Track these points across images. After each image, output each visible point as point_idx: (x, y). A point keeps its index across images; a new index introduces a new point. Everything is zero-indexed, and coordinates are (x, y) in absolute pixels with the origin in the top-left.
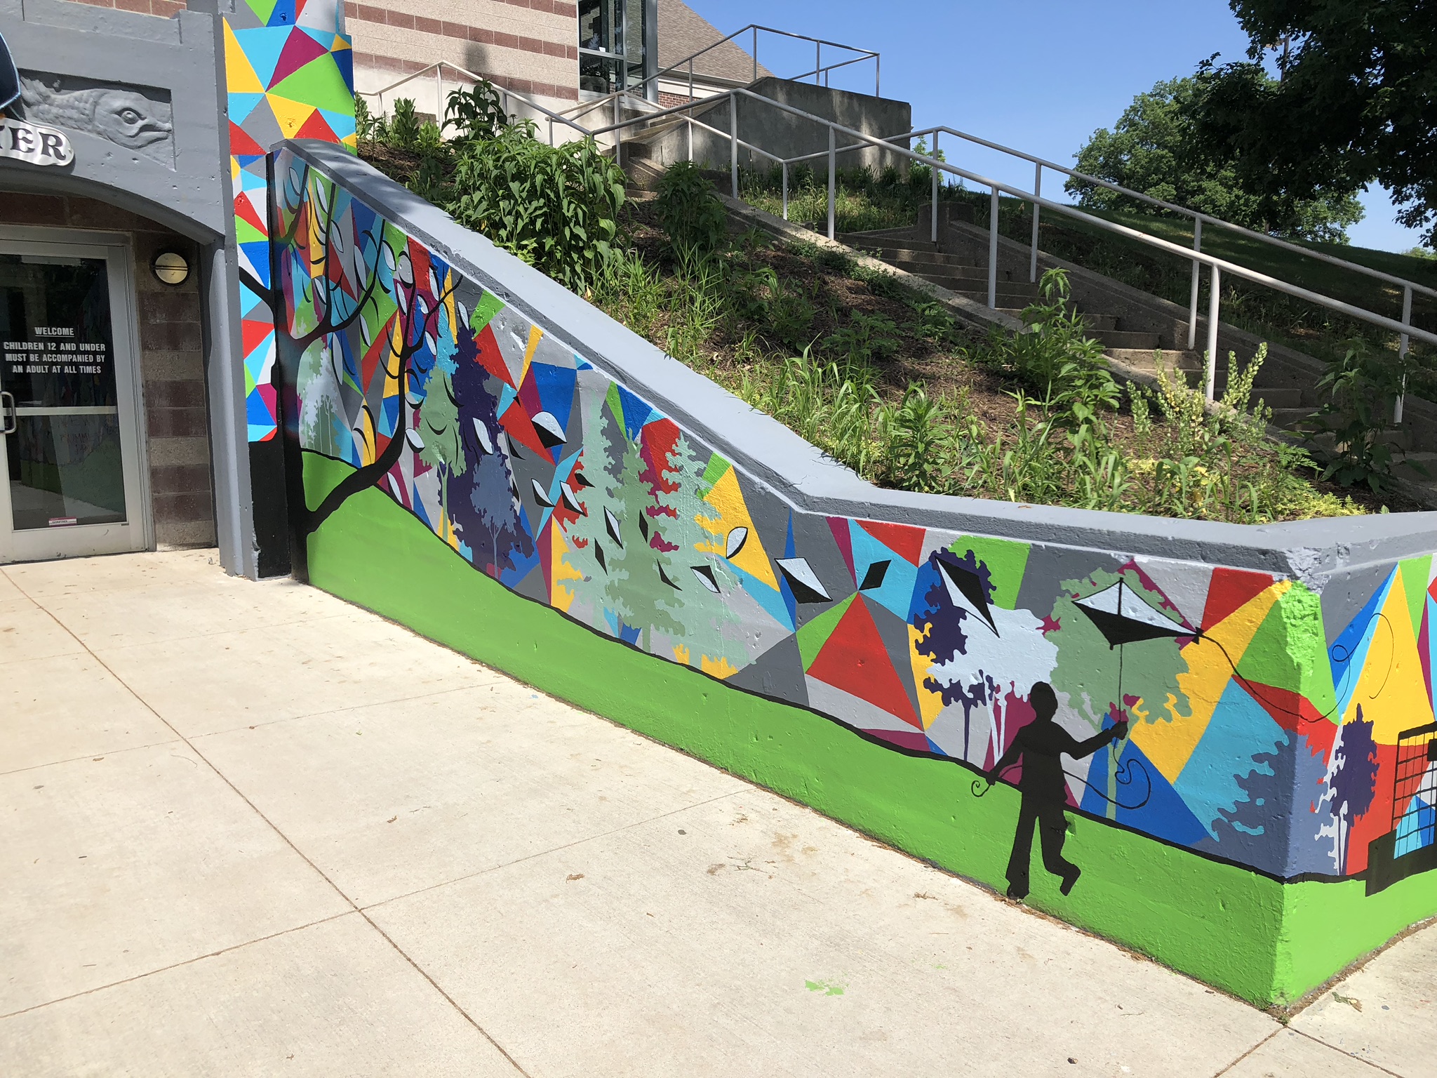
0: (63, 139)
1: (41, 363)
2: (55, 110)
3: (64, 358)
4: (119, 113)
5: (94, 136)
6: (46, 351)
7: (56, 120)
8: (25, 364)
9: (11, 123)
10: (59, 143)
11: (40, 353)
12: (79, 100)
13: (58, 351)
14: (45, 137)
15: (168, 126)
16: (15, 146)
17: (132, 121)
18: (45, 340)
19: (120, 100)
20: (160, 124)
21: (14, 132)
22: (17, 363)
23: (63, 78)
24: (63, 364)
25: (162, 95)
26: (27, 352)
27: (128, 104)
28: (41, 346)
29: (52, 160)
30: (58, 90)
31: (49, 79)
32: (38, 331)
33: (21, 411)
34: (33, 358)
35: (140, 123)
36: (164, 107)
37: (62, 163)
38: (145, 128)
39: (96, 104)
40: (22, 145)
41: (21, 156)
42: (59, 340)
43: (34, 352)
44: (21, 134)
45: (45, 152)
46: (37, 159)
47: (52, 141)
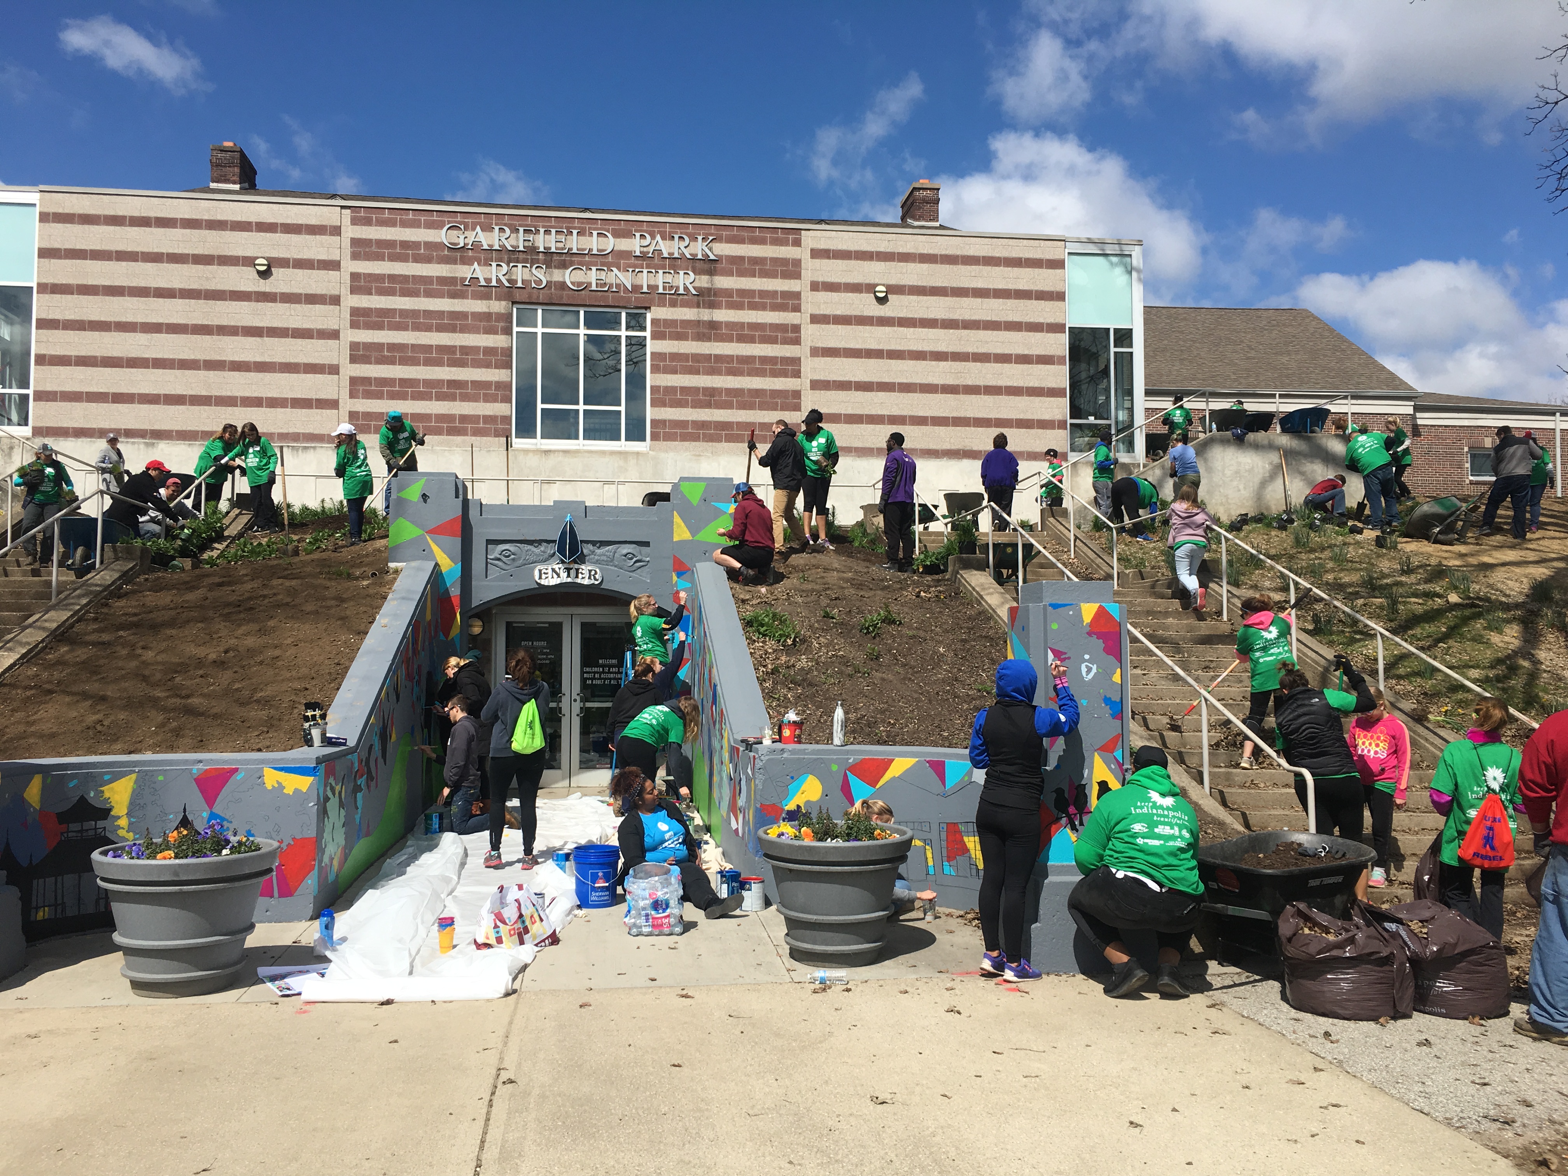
0: (598, 570)
1: (600, 679)
2: (596, 557)
3: (612, 676)
4: (625, 556)
5: (613, 568)
6: (603, 672)
7: (597, 562)
8: (592, 679)
9: (576, 566)
10: (596, 573)
11: (600, 673)
12: (608, 551)
13: (609, 672)
14: (590, 571)
15: (648, 559)
16: (577, 577)
17: (631, 559)
18: (603, 666)
19: (625, 549)
20: (644, 559)
21: (577, 570)
22: (589, 679)
23: (600, 542)
24: (610, 679)
25: (646, 544)
26: (595, 673)
27: (629, 551)
28: (601, 669)
29: (593, 581)
30: (599, 548)
31: (594, 543)
32: (600, 661)
33: (588, 705)
34: (597, 676)
35: (635, 559)
36: (644, 549)
37: (597, 583)
38: (635, 562)
39: (615, 552)
40: (580, 576)
41: (579, 581)
42: (610, 666)
43: (597, 673)
44: (580, 571)
45: (590, 578)
46: (586, 582)
47: (593, 573)
